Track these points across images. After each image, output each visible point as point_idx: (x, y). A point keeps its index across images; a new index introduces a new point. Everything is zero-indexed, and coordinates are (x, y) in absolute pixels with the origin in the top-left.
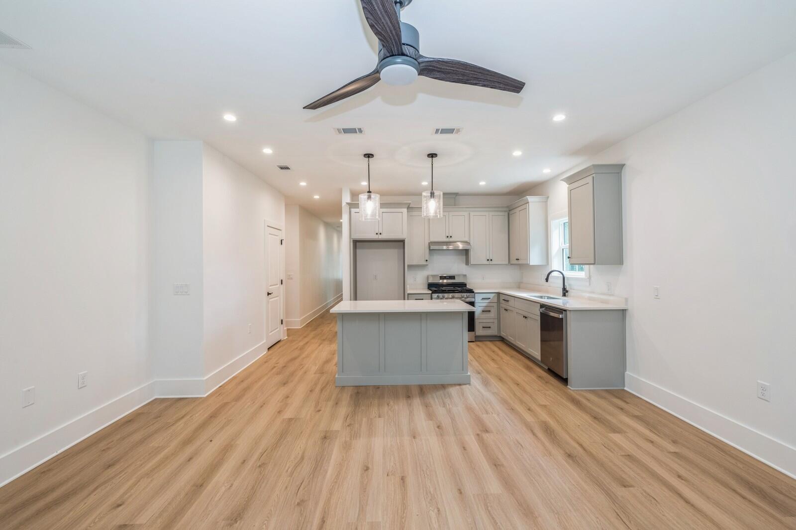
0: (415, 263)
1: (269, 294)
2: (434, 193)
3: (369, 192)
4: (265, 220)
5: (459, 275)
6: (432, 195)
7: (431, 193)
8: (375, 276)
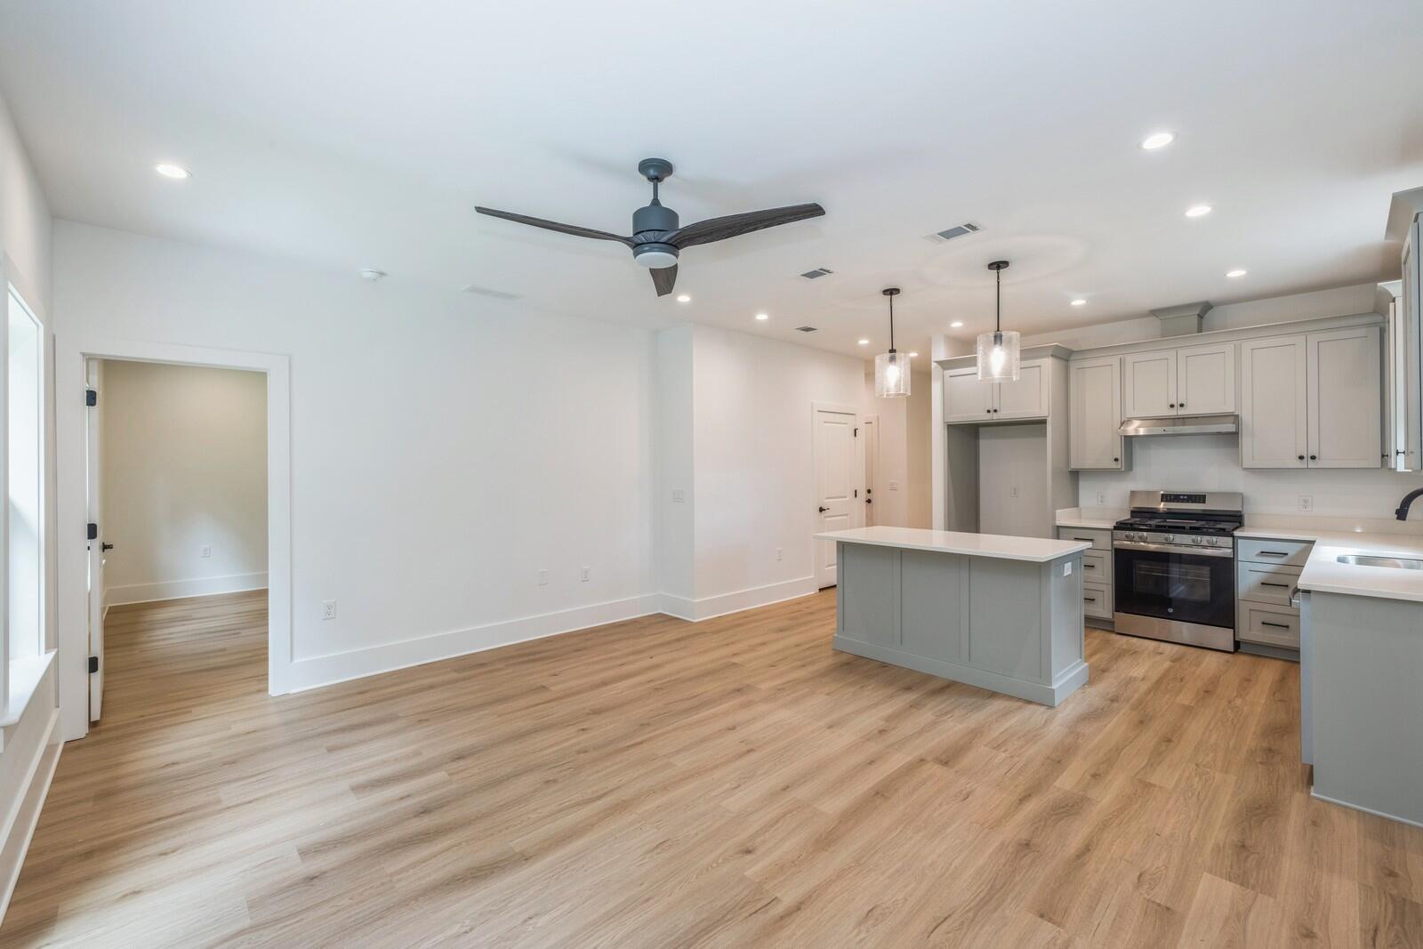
0: (1089, 464)
1: (821, 510)
2: (1001, 336)
3: (892, 351)
4: (812, 404)
5: (1213, 494)
6: (998, 338)
7: (995, 337)
8: (1015, 490)
